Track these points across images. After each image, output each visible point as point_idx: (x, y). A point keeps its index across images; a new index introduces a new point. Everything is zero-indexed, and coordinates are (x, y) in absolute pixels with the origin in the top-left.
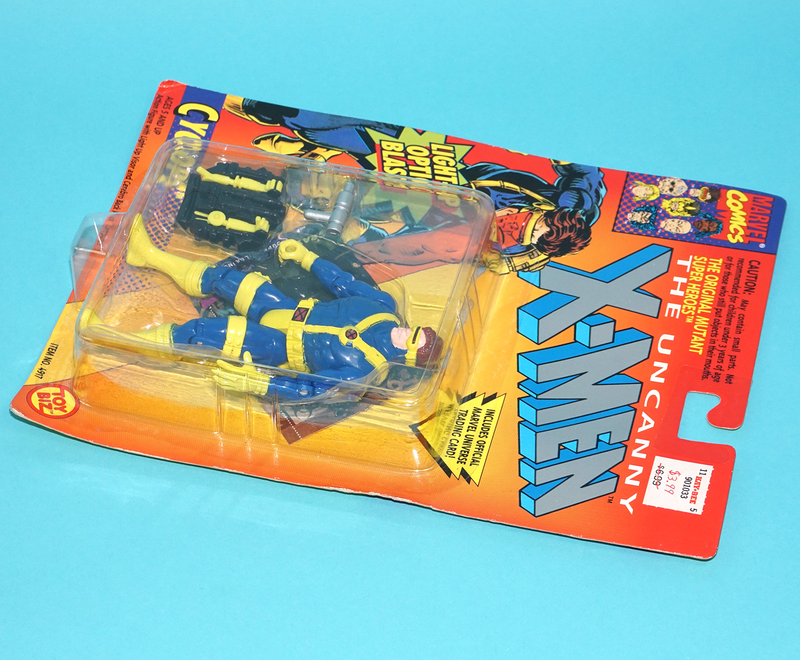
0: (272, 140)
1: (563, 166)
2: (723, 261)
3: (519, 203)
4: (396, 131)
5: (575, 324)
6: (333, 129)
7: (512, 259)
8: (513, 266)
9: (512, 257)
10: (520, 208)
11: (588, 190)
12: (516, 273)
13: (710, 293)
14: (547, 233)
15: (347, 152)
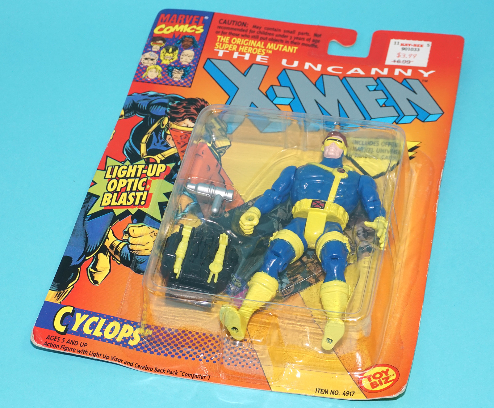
0: (94, 273)
1: (125, 113)
3: (161, 135)
4: (91, 198)
6: (86, 235)
10: (166, 134)
11: (150, 101)
13: (247, 42)
14: (191, 120)
15: (111, 226)
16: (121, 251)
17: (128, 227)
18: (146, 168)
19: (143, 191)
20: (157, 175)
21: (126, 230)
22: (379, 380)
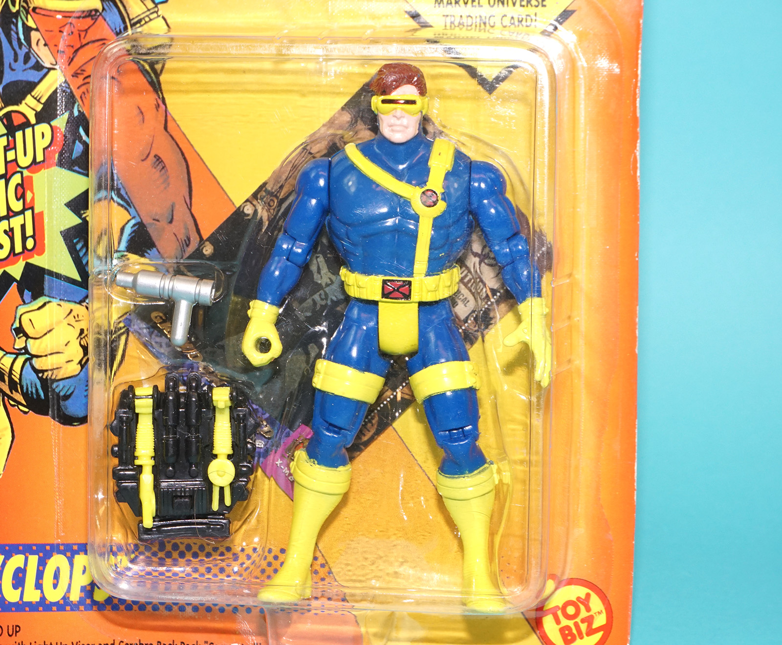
3: (17, 33)
7: (133, 19)
8: (148, 13)
9: (130, 20)
10: (27, 30)
12: (159, 6)
16: (20, 379)
17: (18, 317)
18: (12, 145)
19: (22, 212)
20: (40, 158)
21: (17, 325)
22: (576, 624)
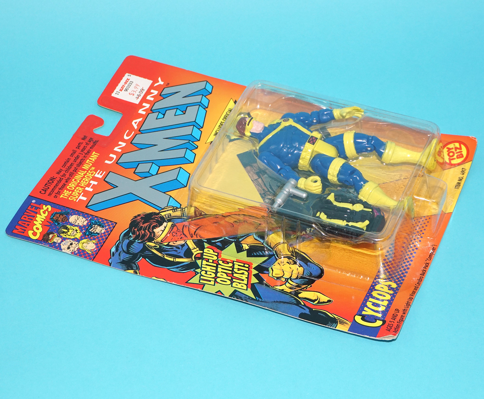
0: (319, 301)
1: (132, 269)
2: (60, 196)
3: (167, 248)
4: (235, 295)
5: (157, 174)
6: (277, 302)
7: (181, 215)
8: (182, 211)
9: (182, 216)
10: (168, 245)
11: (122, 252)
12: (181, 207)
13: (75, 180)
14: (156, 228)
15: (270, 286)
16: (297, 284)
17: (273, 277)
18: (207, 260)
20: (216, 254)
21: (276, 278)
22: (457, 153)
